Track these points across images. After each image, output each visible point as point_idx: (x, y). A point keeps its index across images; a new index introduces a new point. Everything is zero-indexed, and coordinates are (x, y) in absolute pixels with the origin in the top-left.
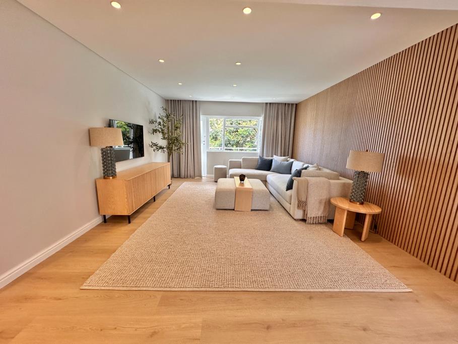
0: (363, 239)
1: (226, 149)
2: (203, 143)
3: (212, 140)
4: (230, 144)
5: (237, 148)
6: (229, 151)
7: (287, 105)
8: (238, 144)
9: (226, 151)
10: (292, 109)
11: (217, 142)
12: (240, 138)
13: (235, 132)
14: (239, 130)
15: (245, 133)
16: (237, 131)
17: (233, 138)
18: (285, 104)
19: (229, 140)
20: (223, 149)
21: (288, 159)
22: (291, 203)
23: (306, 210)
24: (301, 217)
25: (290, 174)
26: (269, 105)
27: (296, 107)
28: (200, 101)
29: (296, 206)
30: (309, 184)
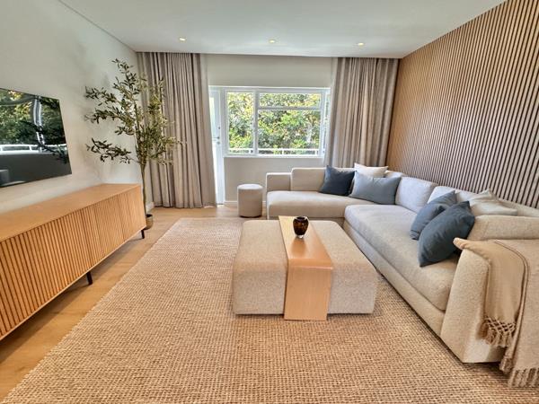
1: (260, 152)
2: (217, 140)
3: (236, 135)
4: (268, 142)
5: (280, 149)
6: (266, 155)
7: (380, 62)
8: (280, 142)
9: (261, 155)
10: (390, 71)
11: (246, 139)
12: (284, 131)
13: (276, 121)
14: (282, 118)
15: (293, 122)
16: (280, 120)
17: (272, 133)
18: (378, 59)
19: (266, 136)
20: (254, 153)
21: (387, 171)
22: (446, 308)
23: (511, 350)
24: (488, 358)
25: (395, 204)
26: (346, 61)
27: (398, 65)
28: (206, 55)
29: (474, 330)
30: (533, 272)
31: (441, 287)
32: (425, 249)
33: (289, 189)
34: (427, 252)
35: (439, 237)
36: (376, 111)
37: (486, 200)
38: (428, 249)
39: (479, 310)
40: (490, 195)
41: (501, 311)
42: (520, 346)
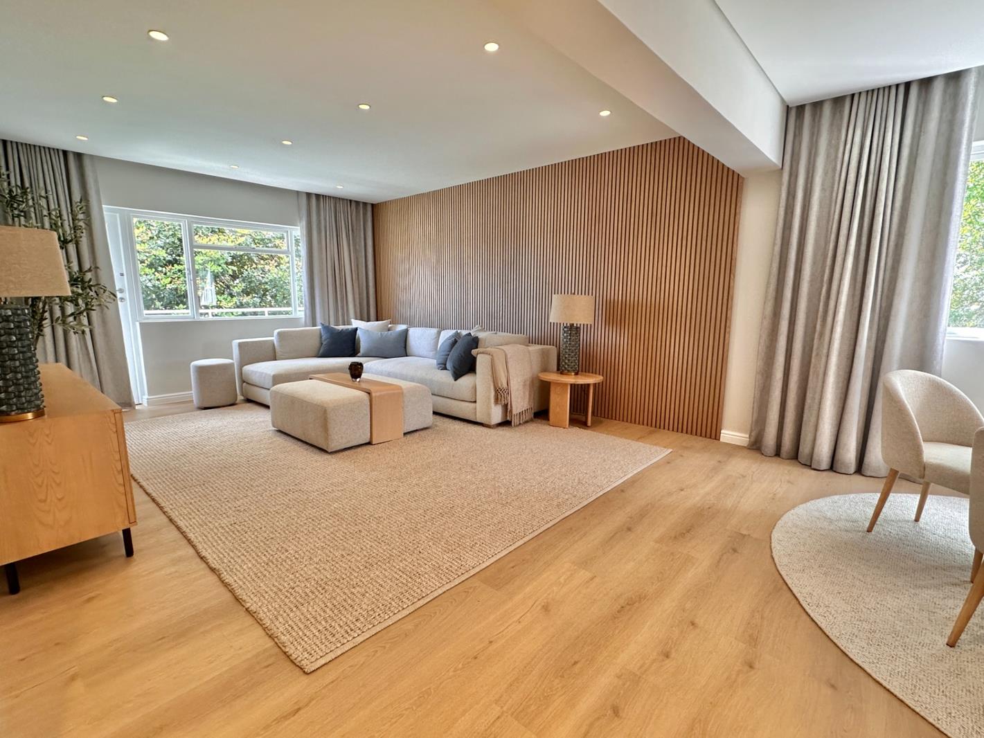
0: (589, 423)
2: (120, 295)
7: (353, 204)
9: (206, 318)
10: (365, 214)
21: (390, 326)
22: (476, 399)
23: (509, 403)
24: (502, 419)
25: (407, 356)
26: (316, 199)
27: (373, 212)
28: (92, 156)
29: (493, 400)
30: (509, 356)
31: (471, 386)
32: (454, 367)
33: (274, 358)
34: (456, 369)
35: (462, 356)
36: (357, 258)
37: (479, 331)
38: (456, 367)
39: (492, 387)
40: (480, 328)
41: (501, 382)
42: (512, 400)
